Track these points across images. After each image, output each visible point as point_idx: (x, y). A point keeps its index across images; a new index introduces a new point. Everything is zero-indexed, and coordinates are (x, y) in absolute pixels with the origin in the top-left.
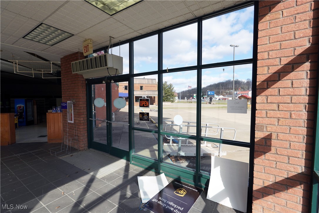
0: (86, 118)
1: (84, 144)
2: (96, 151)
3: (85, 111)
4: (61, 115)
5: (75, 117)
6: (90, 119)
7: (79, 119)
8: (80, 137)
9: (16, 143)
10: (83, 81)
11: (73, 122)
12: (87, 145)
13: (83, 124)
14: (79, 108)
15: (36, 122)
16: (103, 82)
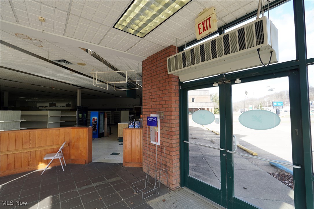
0: (178, 141)
1: (176, 179)
2: (196, 194)
3: (178, 129)
4: (138, 132)
5: (162, 137)
6: (184, 142)
7: (170, 141)
8: (171, 169)
10: (176, 86)
11: (158, 144)
12: (179, 180)
13: (175, 148)
14: (171, 125)
15: (106, 134)
16: (215, 84)
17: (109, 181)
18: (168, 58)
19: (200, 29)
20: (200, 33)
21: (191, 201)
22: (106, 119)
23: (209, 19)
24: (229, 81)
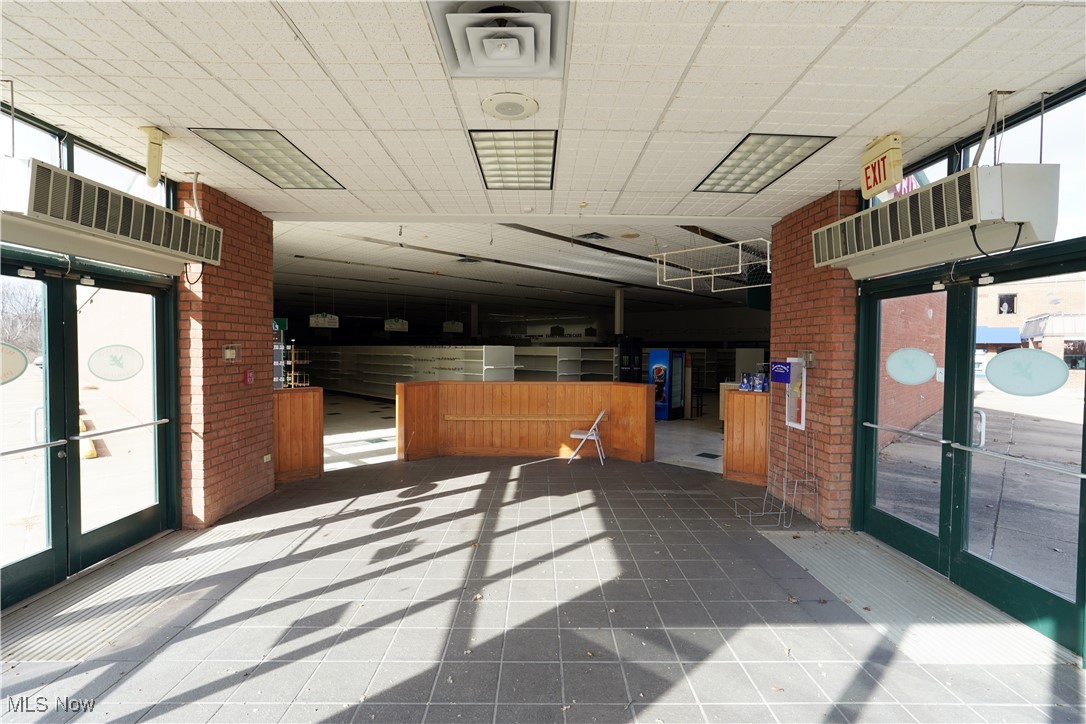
0: (849, 421)
1: (839, 509)
2: (883, 546)
3: (849, 392)
4: (762, 401)
5: (812, 411)
6: (865, 424)
7: (826, 420)
8: (825, 483)
9: (653, 460)
10: (847, 291)
11: (802, 427)
12: (847, 514)
13: (839, 437)
14: (829, 381)
15: (688, 412)
16: (937, 286)
17: (688, 492)
18: (814, 233)
19: (868, 178)
20: (869, 188)
21: (864, 552)
22: (689, 371)
23: (883, 159)
24: (966, 280)
